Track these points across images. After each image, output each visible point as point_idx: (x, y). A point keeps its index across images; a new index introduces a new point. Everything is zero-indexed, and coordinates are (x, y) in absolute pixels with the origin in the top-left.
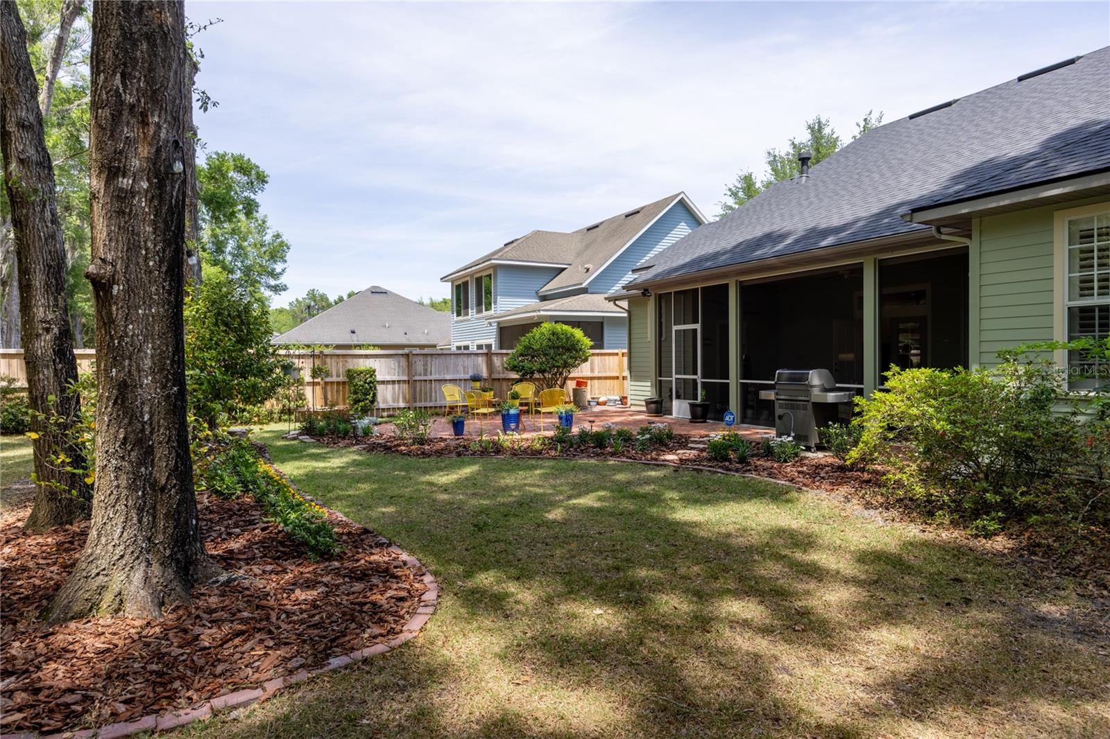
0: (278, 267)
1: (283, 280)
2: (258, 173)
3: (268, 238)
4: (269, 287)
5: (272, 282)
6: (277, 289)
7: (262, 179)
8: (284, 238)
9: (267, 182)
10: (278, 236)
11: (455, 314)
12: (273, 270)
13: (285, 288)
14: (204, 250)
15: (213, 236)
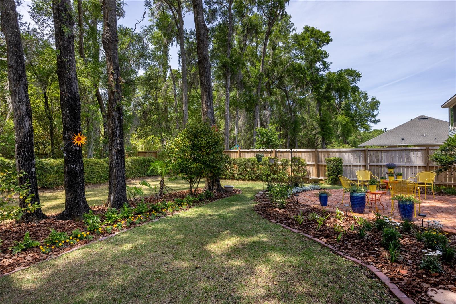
0: (375, 112)
1: (377, 118)
2: (356, 74)
3: (369, 100)
4: (371, 121)
5: (373, 119)
6: (375, 122)
7: (359, 76)
8: (377, 99)
9: (361, 77)
10: (373, 99)
11: (451, 126)
12: (373, 114)
13: (379, 121)
14: (343, 110)
15: (346, 104)
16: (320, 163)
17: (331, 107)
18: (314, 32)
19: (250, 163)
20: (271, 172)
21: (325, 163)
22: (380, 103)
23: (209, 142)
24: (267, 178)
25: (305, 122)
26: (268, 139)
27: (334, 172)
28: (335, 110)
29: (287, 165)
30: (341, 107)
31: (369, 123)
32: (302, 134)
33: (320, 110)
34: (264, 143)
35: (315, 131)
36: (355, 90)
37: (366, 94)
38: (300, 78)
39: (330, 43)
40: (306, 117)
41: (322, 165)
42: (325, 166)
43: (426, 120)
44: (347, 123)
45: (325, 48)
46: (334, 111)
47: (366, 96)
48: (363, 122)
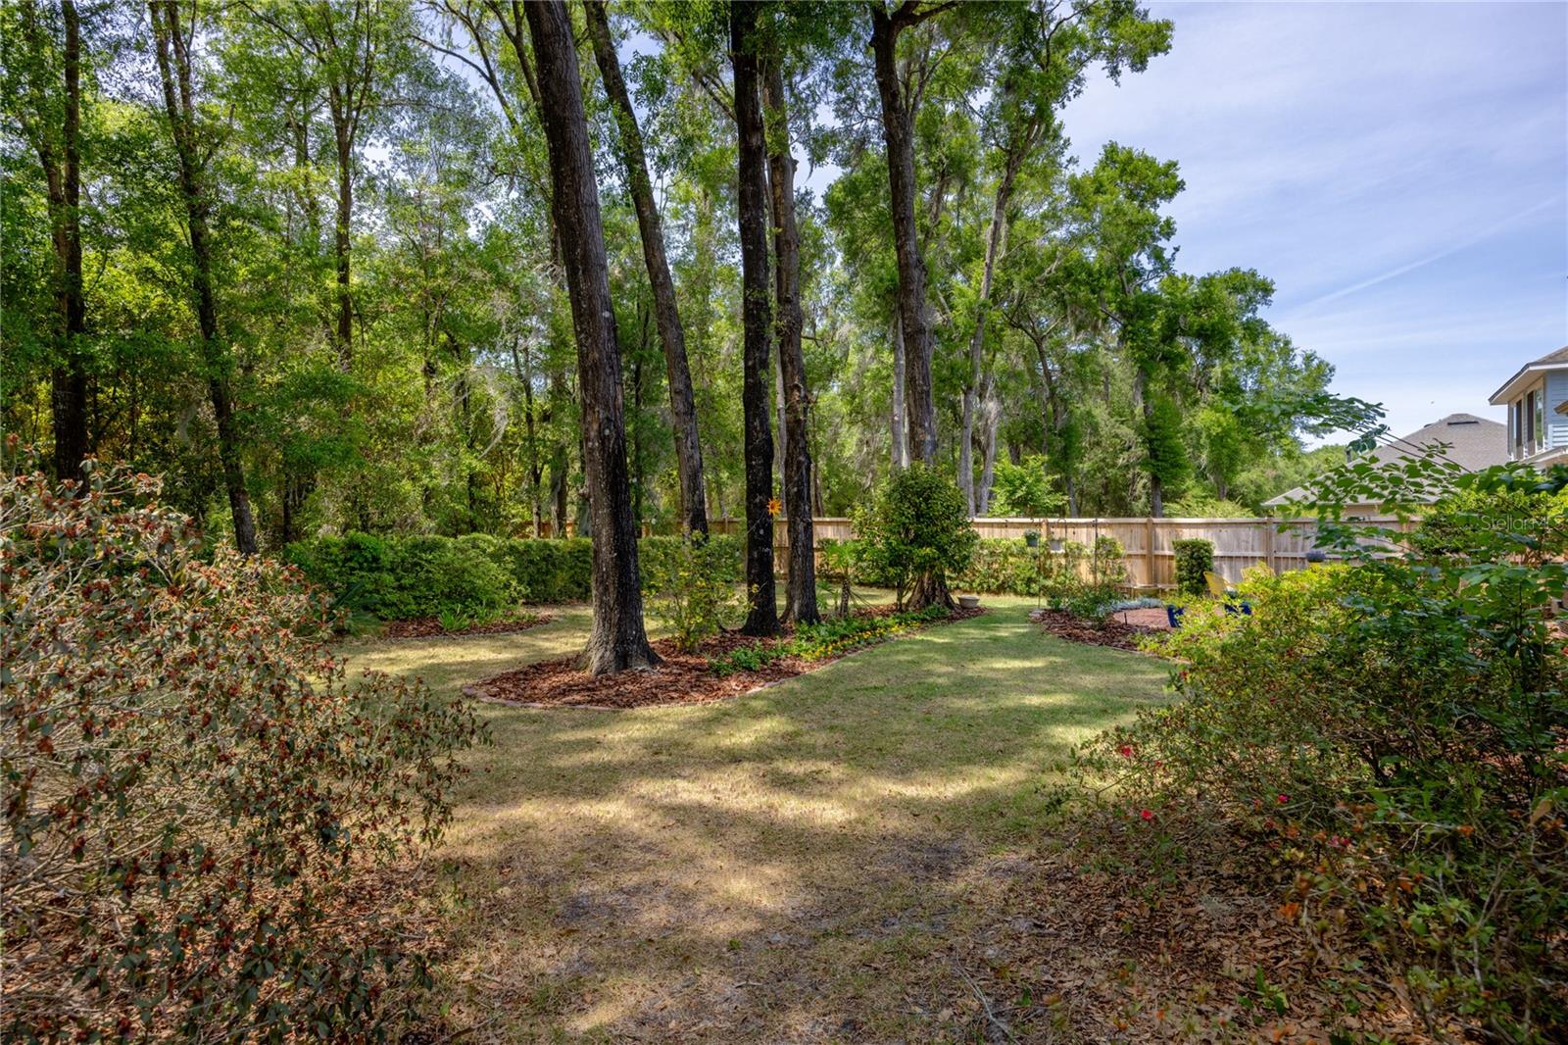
2: (1257, 283)
3: (1298, 361)
8: (1322, 356)
9: (1272, 292)
10: (1312, 357)
11: (1512, 455)
14: (1216, 391)
15: (1224, 373)
16: (1160, 552)
17: (1177, 383)
18: (1130, 168)
19: (985, 552)
20: (1038, 573)
21: (1172, 553)
22: (1332, 370)
23: (948, 507)
24: (1028, 586)
25: (1095, 429)
26: (1028, 493)
27: (1191, 572)
28: (1190, 392)
29: (1079, 557)
30: (1207, 384)
31: (1298, 431)
32: (1085, 466)
33: (1146, 395)
34: (1014, 504)
35: (1126, 455)
36: (1255, 331)
37: (1287, 343)
38: (1089, 304)
39: (1179, 195)
40: (1100, 413)
41: (1164, 556)
42: (1171, 558)
43: (1473, 426)
44: (1226, 433)
45: (1164, 210)
46: (1185, 395)
47: (1286, 350)
48: (1280, 429)
